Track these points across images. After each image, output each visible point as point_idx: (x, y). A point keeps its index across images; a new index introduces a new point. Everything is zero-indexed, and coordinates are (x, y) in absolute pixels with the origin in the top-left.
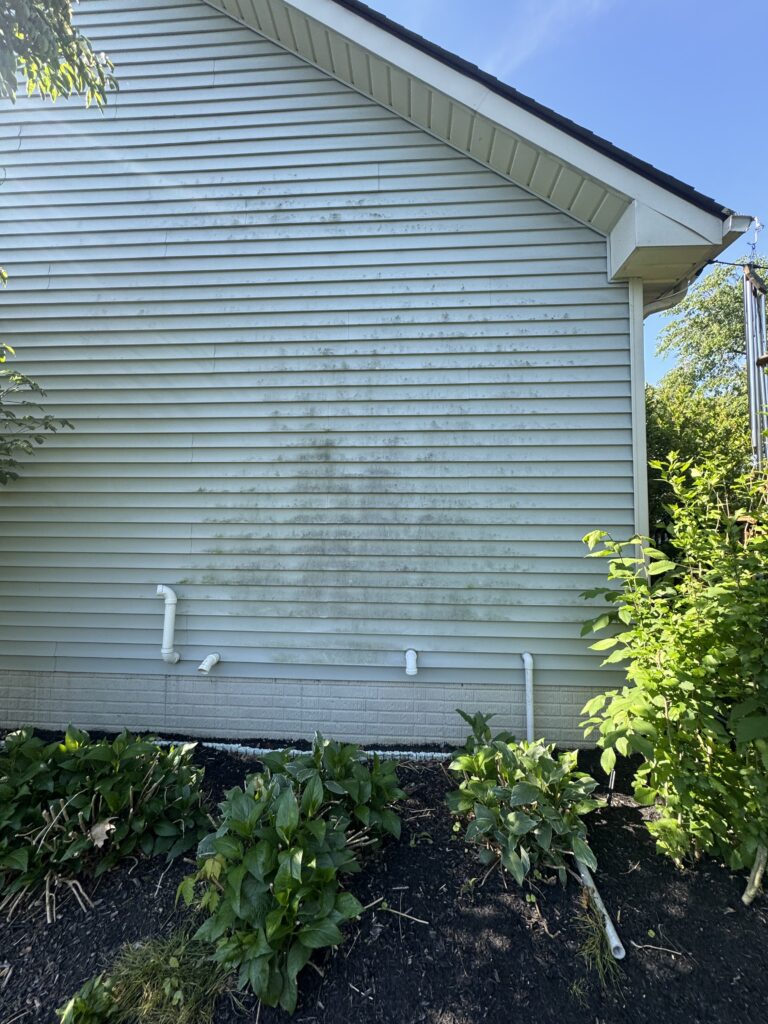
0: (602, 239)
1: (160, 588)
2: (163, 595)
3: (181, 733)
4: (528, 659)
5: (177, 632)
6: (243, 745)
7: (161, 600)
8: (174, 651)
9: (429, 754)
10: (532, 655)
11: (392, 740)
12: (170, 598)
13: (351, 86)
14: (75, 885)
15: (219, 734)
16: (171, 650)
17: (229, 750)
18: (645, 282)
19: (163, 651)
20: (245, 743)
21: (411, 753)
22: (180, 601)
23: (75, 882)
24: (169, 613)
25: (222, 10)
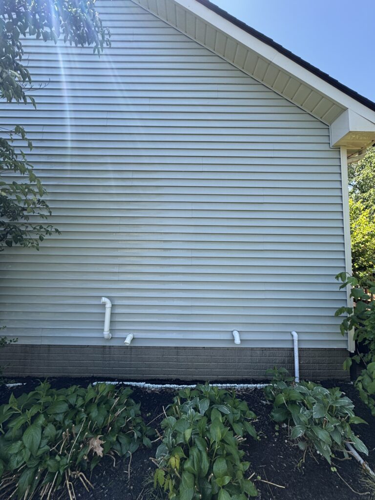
0: (328, 127)
1: (103, 298)
2: (105, 303)
3: (112, 377)
4: (295, 335)
5: (111, 322)
6: (146, 383)
7: (104, 305)
8: (110, 333)
9: (246, 385)
10: (296, 332)
11: (225, 378)
12: (109, 305)
13: (204, 46)
14: (81, 475)
15: (133, 376)
16: (108, 333)
17: (139, 386)
18: (348, 148)
19: (104, 333)
20: (147, 381)
21: (236, 385)
22: (113, 306)
23: (81, 473)
24: (108, 312)
25: (138, 4)
